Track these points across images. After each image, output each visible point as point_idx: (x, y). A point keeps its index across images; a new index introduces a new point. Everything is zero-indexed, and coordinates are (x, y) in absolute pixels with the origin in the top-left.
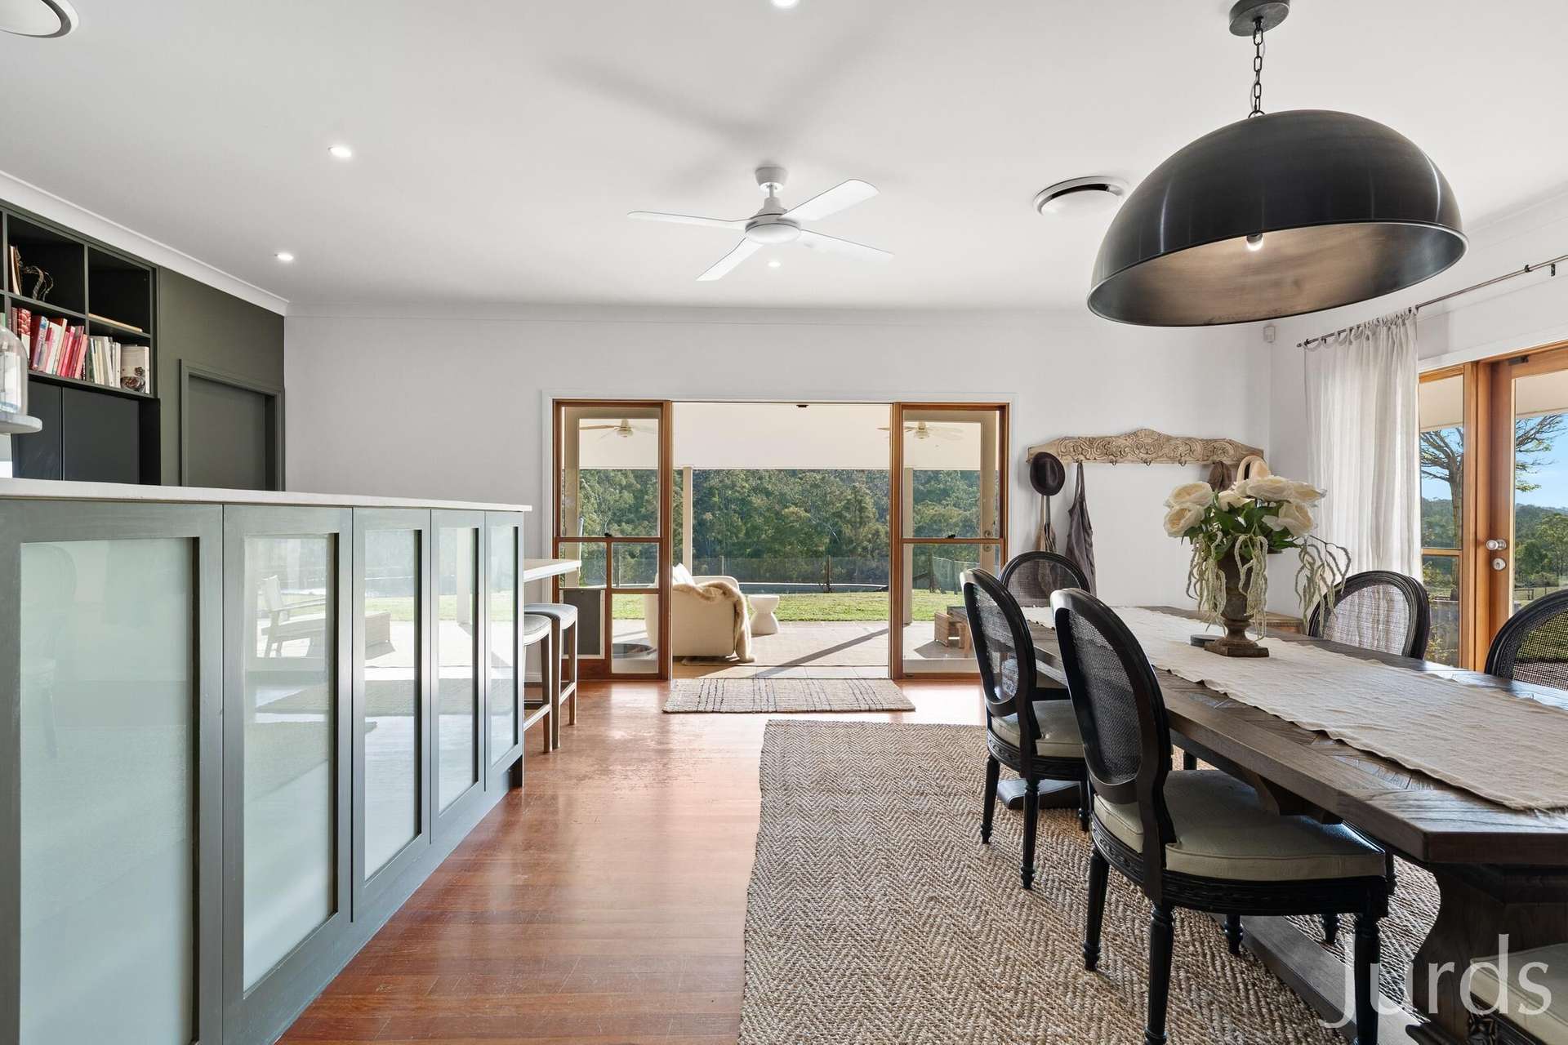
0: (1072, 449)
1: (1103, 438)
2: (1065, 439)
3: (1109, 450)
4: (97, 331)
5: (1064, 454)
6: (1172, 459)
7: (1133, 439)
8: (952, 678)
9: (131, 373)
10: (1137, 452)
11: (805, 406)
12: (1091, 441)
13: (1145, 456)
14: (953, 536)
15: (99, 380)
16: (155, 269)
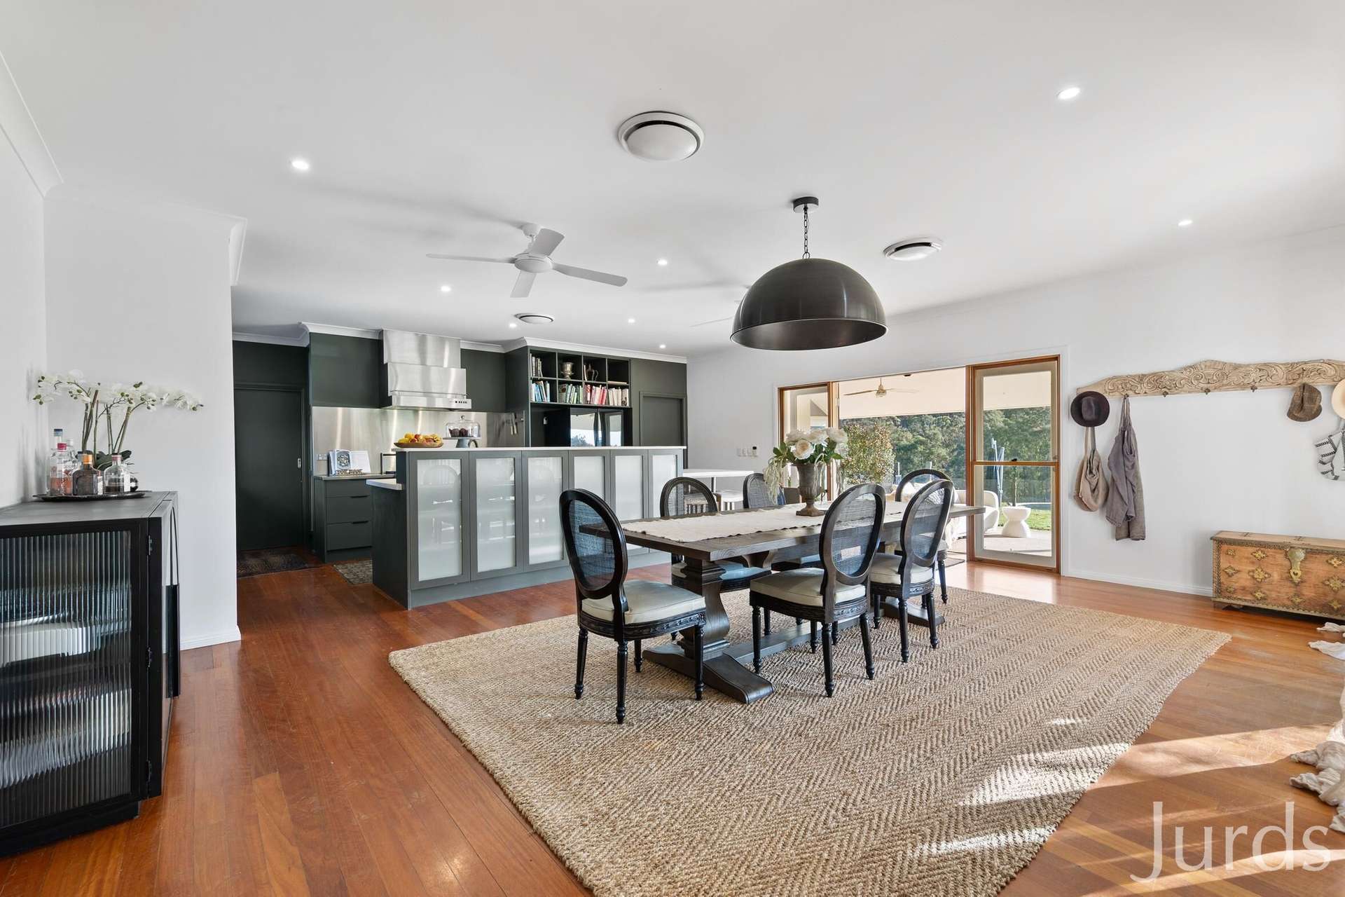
0: (1120, 387)
1: (1155, 374)
2: (1114, 377)
3: (1161, 384)
4: (611, 387)
5: (1112, 391)
6: (1242, 387)
7: (1190, 372)
8: (1015, 566)
9: (624, 400)
10: (1195, 382)
11: (909, 375)
12: (1141, 378)
13: (1206, 386)
14: (1016, 460)
15: (611, 404)
16: (630, 359)
